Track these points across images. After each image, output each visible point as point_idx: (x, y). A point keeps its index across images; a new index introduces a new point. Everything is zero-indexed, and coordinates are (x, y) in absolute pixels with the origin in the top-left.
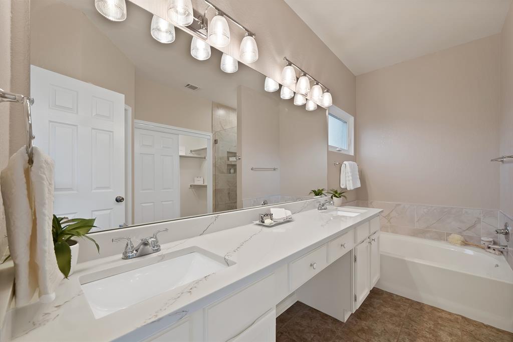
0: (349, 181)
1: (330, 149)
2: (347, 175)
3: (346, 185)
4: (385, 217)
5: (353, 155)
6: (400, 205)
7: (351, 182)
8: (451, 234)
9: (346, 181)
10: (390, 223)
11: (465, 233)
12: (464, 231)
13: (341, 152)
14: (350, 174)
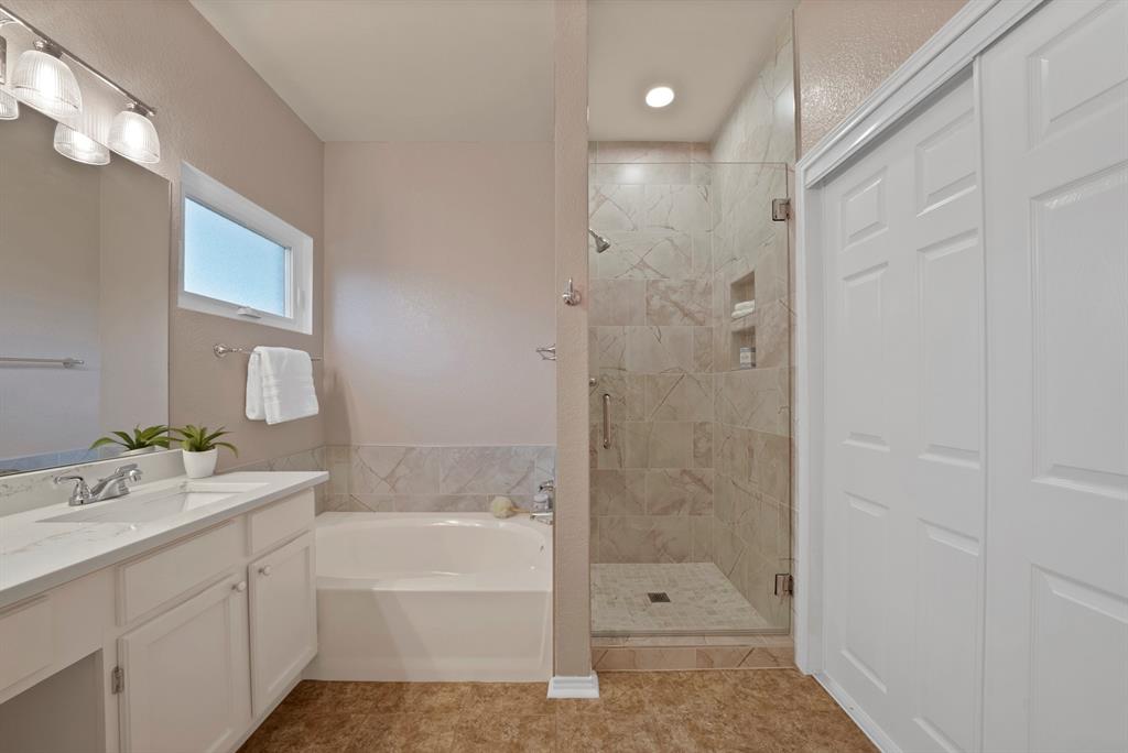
0: (270, 398)
1: (183, 303)
2: (264, 383)
3: (262, 411)
4: (385, 479)
5: (310, 332)
6: (413, 449)
7: (276, 402)
8: (494, 497)
9: (262, 399)
10: (395, 490)
11: (514, 492)
12: (514, 488)
13: (258, 321)
14: (272, 381)
